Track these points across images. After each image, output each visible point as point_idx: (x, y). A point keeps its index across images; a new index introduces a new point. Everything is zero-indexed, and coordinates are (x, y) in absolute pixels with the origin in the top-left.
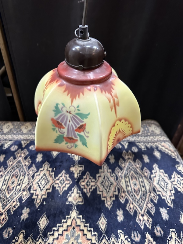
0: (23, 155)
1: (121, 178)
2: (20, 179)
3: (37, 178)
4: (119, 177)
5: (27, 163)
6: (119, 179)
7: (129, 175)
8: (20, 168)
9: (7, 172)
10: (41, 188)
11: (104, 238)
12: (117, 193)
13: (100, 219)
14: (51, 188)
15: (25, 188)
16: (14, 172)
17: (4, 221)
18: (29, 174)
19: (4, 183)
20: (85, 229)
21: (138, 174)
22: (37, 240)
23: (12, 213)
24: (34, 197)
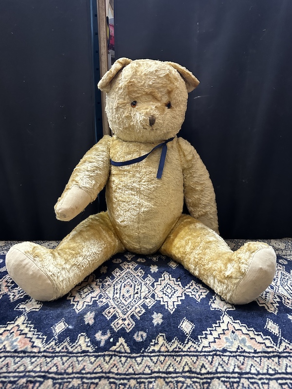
0: (131, 267)
2: (137, 287)
3: (159, 288)
5: (140, 274)
6: (275, 288)
8: (131, 278)
9: (115, 282)
10: (168, 295)
11: (283, 341)
12: (278, 300)
13: (267, 324)
14: (183, 296)
15: (147, 296)
16: (125, 283)
17: (130, 326)
18: (146, 283)
19: (116, 291)
20: (251, 334)
22: (186, 342)
23: (139, 318)
24: (162, 303)
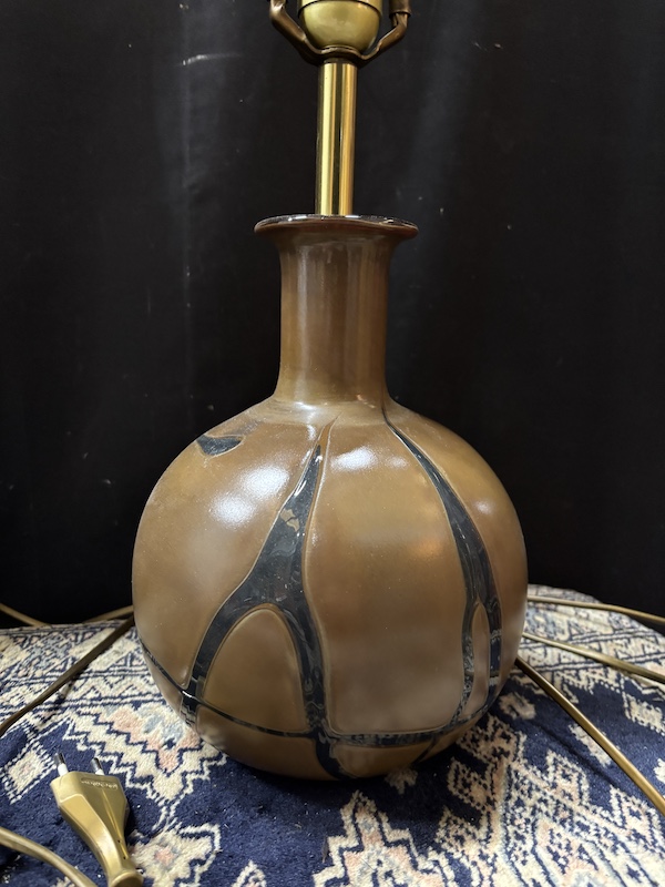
1: (486, 872)
4: (474, 863)
7: (536, 843)
21: (585, 828)
